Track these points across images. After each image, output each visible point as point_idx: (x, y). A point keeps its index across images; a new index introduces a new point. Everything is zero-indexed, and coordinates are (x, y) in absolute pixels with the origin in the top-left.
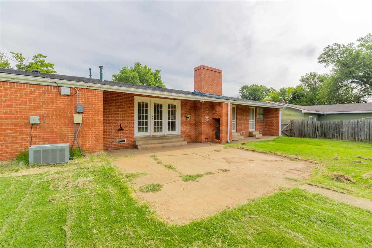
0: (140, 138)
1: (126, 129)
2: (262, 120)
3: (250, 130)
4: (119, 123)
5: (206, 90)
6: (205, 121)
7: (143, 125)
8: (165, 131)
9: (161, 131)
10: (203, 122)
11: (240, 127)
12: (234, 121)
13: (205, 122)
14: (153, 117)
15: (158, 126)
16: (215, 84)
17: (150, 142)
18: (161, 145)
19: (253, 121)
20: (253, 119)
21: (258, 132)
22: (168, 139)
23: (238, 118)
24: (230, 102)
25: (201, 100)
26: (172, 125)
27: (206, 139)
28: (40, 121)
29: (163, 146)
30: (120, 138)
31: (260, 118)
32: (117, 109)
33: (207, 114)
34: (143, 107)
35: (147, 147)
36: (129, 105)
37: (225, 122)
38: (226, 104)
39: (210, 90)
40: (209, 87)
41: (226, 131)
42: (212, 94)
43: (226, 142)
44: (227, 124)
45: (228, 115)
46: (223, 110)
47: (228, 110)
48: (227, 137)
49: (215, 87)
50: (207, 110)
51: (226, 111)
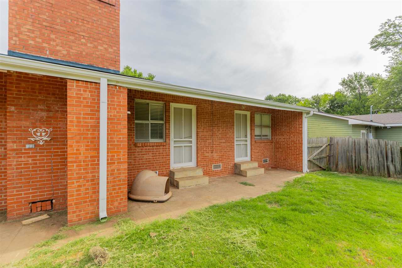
2: (268, 137)
3: (237, 160)
5: (31, 42)
6: (31, 146)
10: (14, 150)
11: (207, 155)
12: (191, 142)
13: (29, 149)
16: (84, 31)
19: (246, 141)
20: (246, 136)
21: (256, 164)
23: (200, 134)
24: (103, 80)
27: (34, 202)
31: (263, 134)
33: (46, 122)
37: (83, 149)
38: (87, 88)
39: (58, 48)
40: (53, 36)
41: (92, 180)
42: (70, 60)
43: (90, 217)
44: (98, 153)
45: (99, 123)
46: (73, 105)
47: (99, 107)
48: (98, 200)
49: (83, 41)
50: (42, 110)
51: (91, 111)
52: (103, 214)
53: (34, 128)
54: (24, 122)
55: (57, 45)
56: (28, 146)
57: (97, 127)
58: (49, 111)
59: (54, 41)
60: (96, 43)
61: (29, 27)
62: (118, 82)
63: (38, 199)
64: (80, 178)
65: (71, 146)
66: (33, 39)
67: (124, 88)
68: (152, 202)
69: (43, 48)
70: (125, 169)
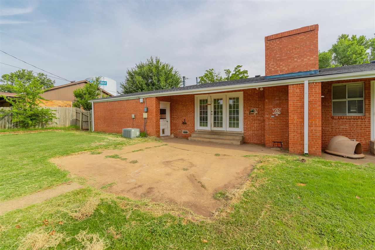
0: (199, 131)
1: (189, 123)
4: (184, 118)
5: (273, 70)
7: (204, 120)
8: (226, 127)
9: (222, 126)
10: (267, 118)
14: (213, 113)
15: (218, 121)
17: (202, 136)
18: (208, 140)
22: (221, 135)
24: (306, 81)
25: (257, 88)
26: (234, 121)
27: (274, 142)
28: (135, 117)
29: (209, 142)
30: (185, 130)
32: (182, 107)
33: (278, 106)
34: (204, 103)
35: (195, 140)
36: (190, 103)
37: (296, 117)
38: (298, 87)
39: (284, 68)
40: (281, 63)
41: (300, 134)
42: (289, 72)
43: (299, 152)
44: (304, 120)
45: (304, 104)
46: (291, 97)
47: (304, 96)
48: (304, 144)
49: (296, 59)
50: (277, 100)
51: (300, 98)
52: (306, 151)
53: (274, 108)
54: (271, 106)
55: (283, 67)
56: (272, 117)
57: (302, 107)
58: (280, 100)
59: (282, 65)
60: (302, 58)
61: (272, 63)
62: (314, 80)
63: (276, 141)
64: (294, 132)
65: (290, 116)
66: (274, 68)
67: (318, 82)
68: (343, 157)
69: (277, 71)
70: (319, 130)
